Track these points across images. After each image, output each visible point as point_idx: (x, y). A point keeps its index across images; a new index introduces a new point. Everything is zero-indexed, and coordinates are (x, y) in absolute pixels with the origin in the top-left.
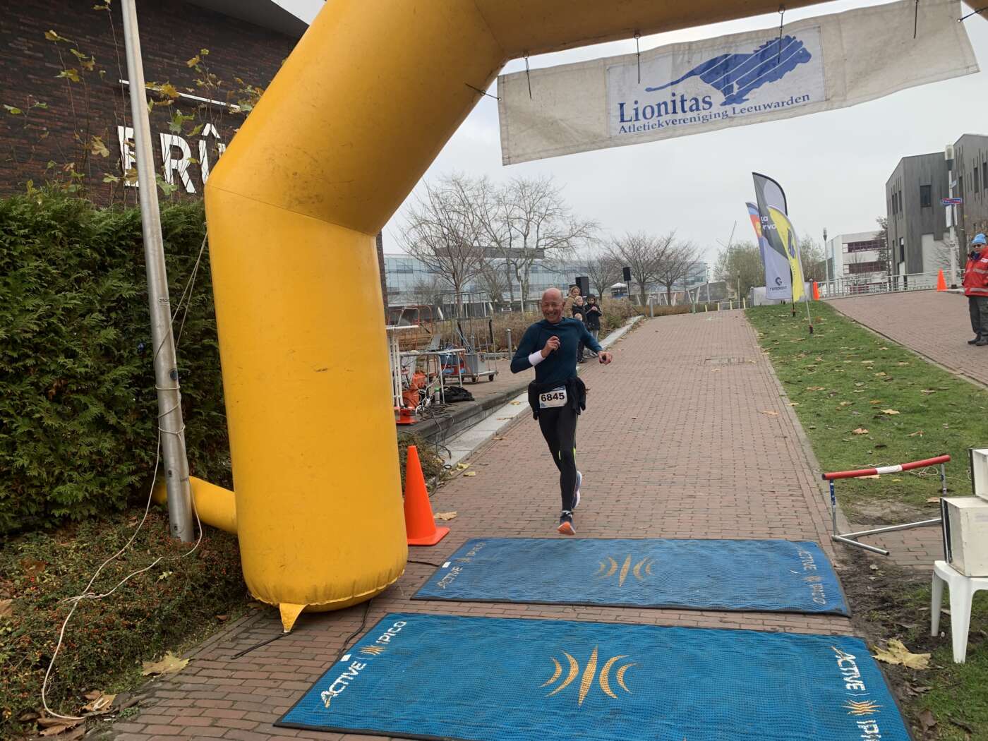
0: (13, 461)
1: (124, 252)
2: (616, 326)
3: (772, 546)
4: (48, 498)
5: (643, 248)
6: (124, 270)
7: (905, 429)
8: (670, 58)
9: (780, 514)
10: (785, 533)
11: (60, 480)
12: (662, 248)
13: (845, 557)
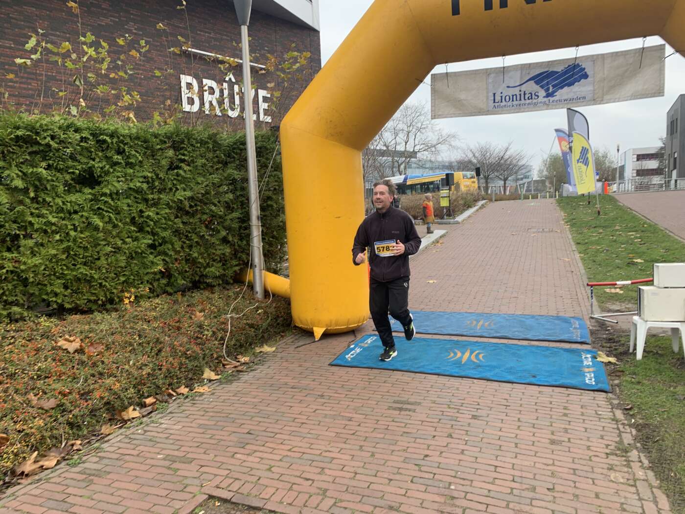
0: (191, 254)
1: (234, 155)
2: (469, 207)
3: (558, 318)
4: (204, 273)
6: (235, 165)
7: (644, 270)
8: (519, 72)
9: (564, 306)
10: (565, 313)
11: (208, 265)
12: (502, 154)
13: (596, 324)
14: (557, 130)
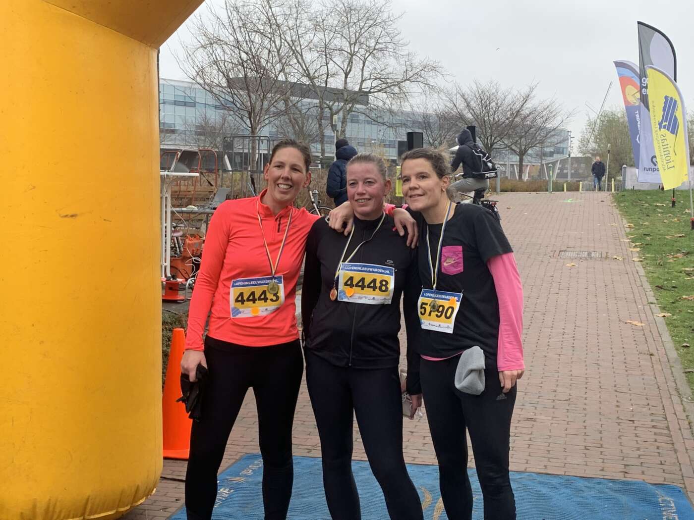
3: (627, 487)
5: (493, 104)
9: (638, 449)
10: (643, 473)
12: (517, 106)
14: (618, 64)
